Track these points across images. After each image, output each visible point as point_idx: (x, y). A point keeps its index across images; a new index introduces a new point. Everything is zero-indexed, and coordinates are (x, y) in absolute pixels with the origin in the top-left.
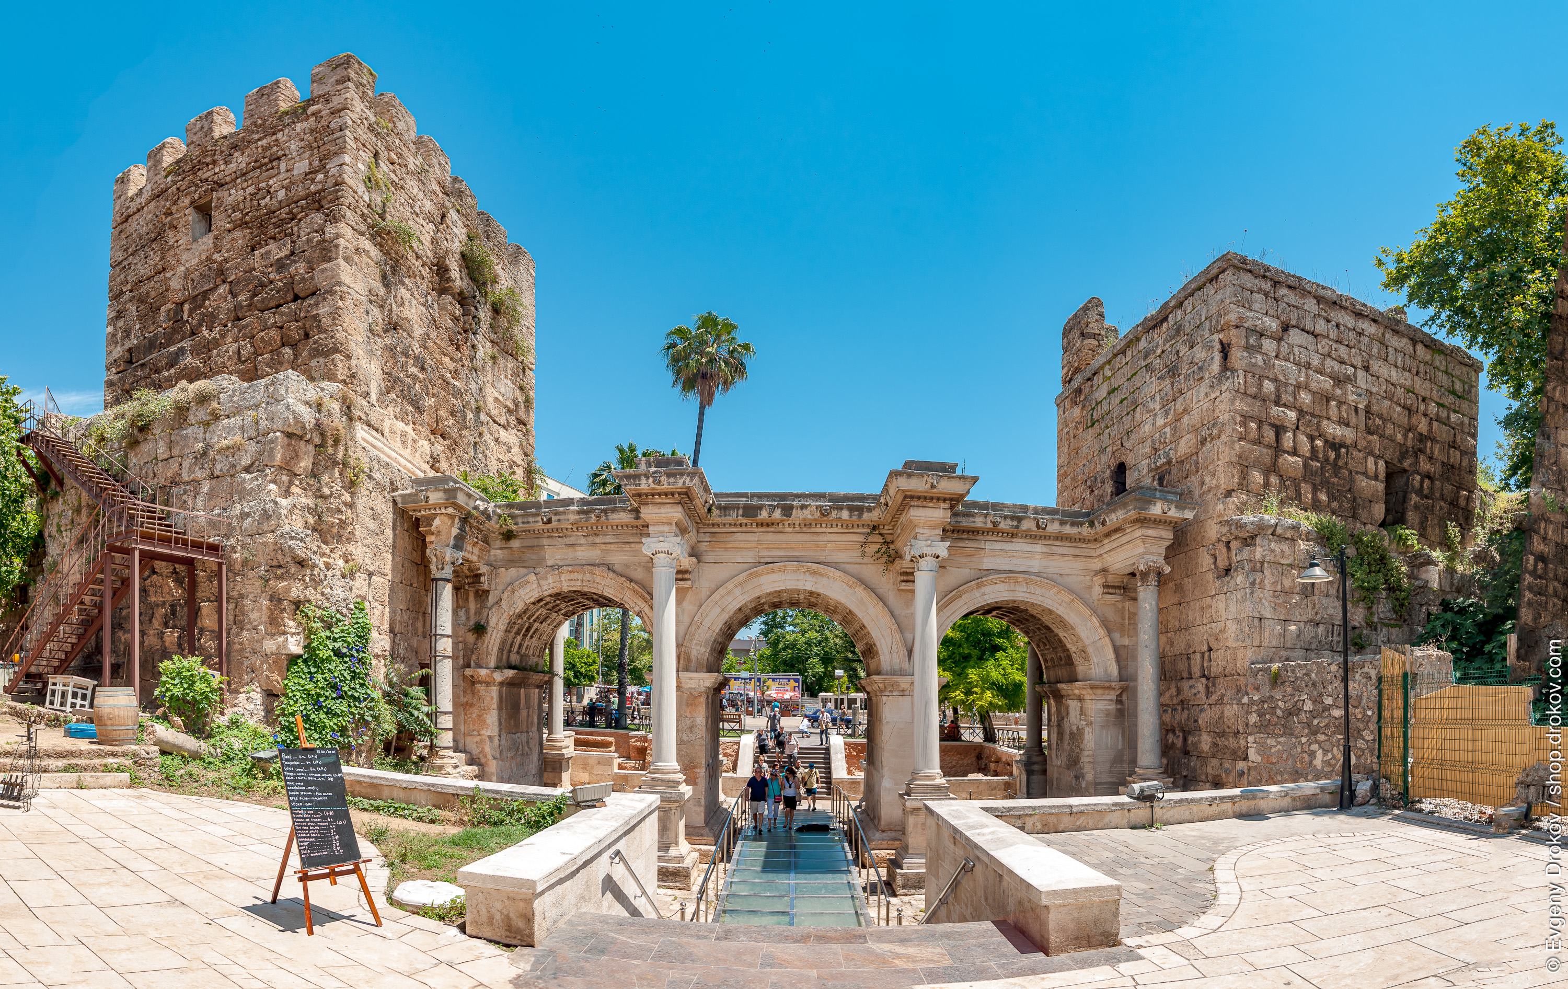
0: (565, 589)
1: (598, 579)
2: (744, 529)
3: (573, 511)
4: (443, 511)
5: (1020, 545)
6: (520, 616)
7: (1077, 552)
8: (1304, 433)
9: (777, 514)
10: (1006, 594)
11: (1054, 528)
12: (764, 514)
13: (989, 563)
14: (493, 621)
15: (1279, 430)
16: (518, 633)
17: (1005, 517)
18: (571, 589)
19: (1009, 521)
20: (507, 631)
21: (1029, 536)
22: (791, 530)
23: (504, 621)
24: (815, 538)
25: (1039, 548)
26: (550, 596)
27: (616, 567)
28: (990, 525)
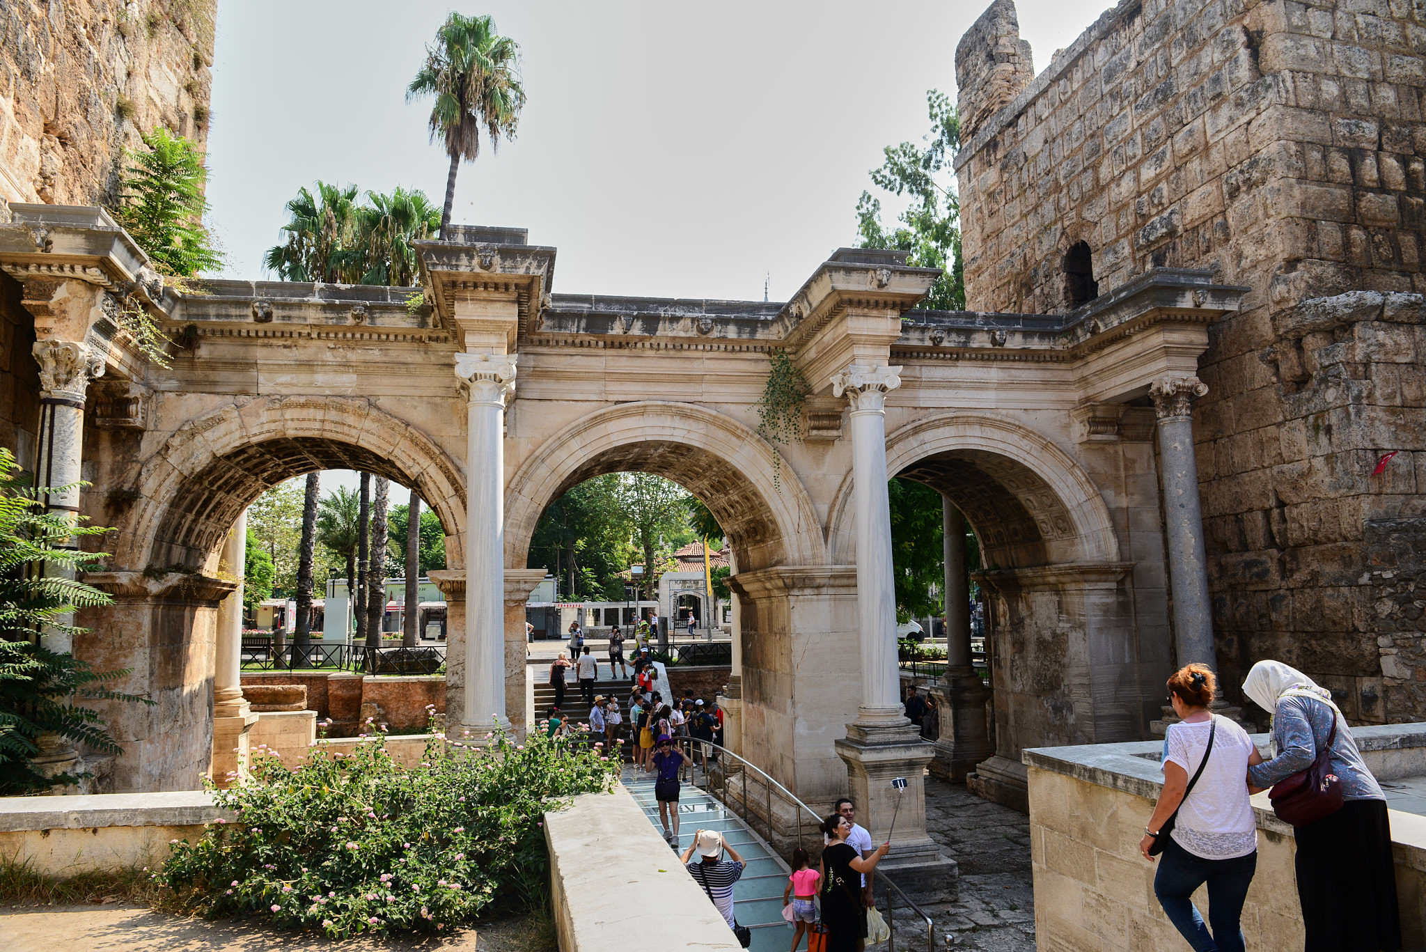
0: (291, 433)
1: (351, 419)
2: (585, 350)
3: (315, 305)
4: (79, 272)
5: (965, 371)
6: (200, 477)
7: (1047, 375)
8: (1392, 154)
9: (637, 329)
10: (953, 441)
11: (1015, 342)
12: (617, 329)
13: (927, 397)
14: (148, 487)
15: (1354, 156)
16: (189, 509)
17: (950, 331)
18: (301, 434)
19: (954, 336)
20: (174, 504)
21: (983, 357)
22: (652, 353)
23: (169, 489)
24: (687, 364)
25: (994, 373)
26: (260, 444)
27: (382, 402)
28: (928, 343)
